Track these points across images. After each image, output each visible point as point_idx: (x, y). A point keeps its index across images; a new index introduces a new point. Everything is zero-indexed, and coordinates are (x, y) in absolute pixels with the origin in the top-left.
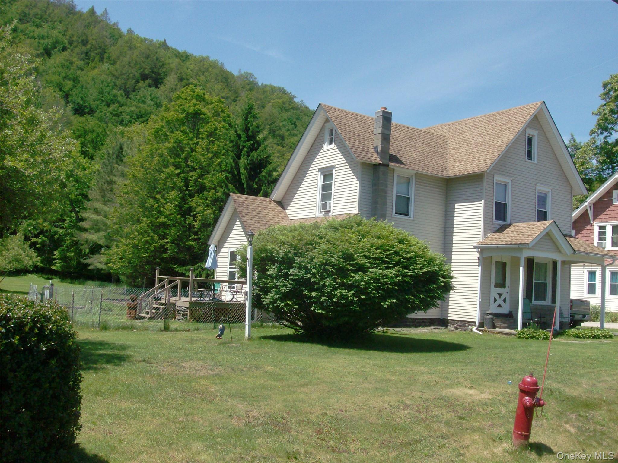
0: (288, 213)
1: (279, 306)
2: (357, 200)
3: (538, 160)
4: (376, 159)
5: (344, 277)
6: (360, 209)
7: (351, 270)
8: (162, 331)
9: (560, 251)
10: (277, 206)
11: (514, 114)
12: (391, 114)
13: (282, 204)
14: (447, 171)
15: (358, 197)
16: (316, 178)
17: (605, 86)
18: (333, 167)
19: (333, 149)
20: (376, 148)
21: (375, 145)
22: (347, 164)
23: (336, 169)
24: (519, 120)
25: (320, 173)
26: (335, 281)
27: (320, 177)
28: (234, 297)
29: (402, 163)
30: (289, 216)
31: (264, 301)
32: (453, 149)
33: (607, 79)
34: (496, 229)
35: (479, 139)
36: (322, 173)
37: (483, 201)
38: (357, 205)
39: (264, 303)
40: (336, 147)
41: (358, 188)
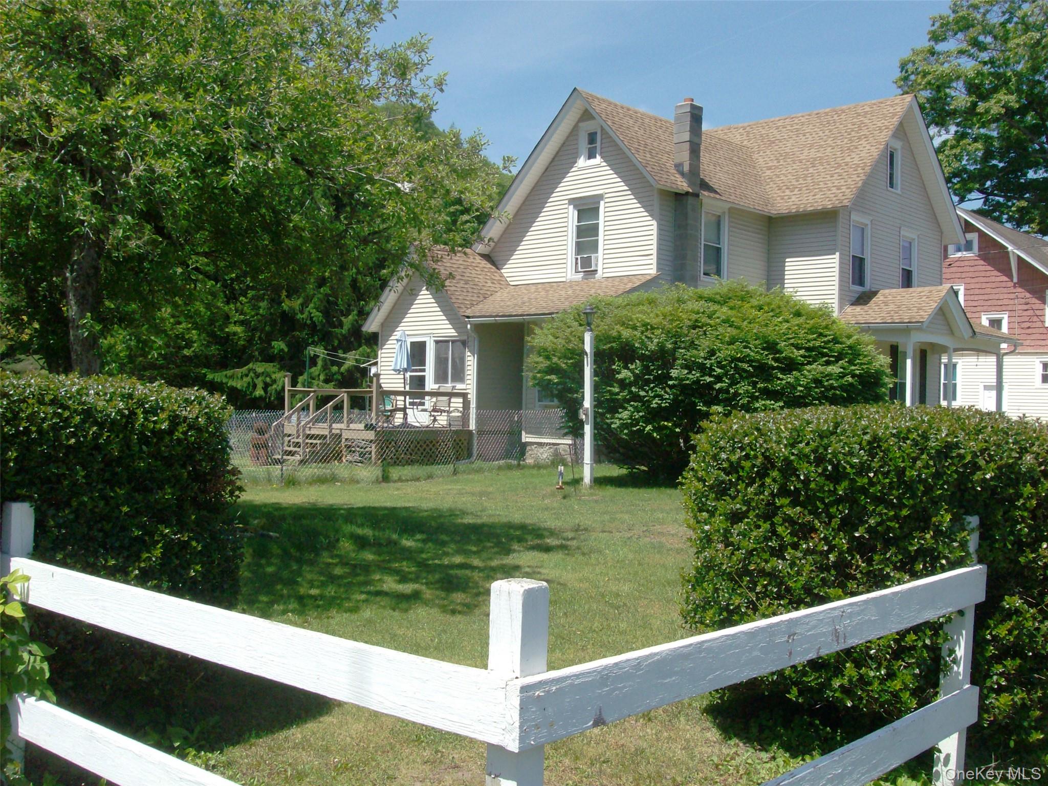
0: (505, 275)
1: (644, 430)
2: (654, 252)
3: (902, 189)
4: (683, 185)
5: (767, 380)
6: (659, 268)
7: (777, 368)
8: (380, 483)
9: (952, 333)
10: (485, 262)
11: (866, 113)
12: (701, 109)
13: (494, 259)
14: (772, 205)
15: (655, 247)
16: (566, 215)
17: (903, 66)
18: (600, 197)
19: (598, 166)
20: (679, 166)
21: (677, 161)
22: (629, 192)
23: (607, 200)
24: (879, 124)
25: (571, 207)
26: (754, 387)
27: (573, 214)
28: (435, 420)
29: (716, 192)
30: (508, 279)
31: (612, 423)
32: (769, 168)
33: (906, 55)
34: (854, 299)
35: (813, 154)
36: (575, 207)
37: (838, 254)
38: (653, 260)
39: (613, 426)
40: (604, 164)
41: (655, 232)
